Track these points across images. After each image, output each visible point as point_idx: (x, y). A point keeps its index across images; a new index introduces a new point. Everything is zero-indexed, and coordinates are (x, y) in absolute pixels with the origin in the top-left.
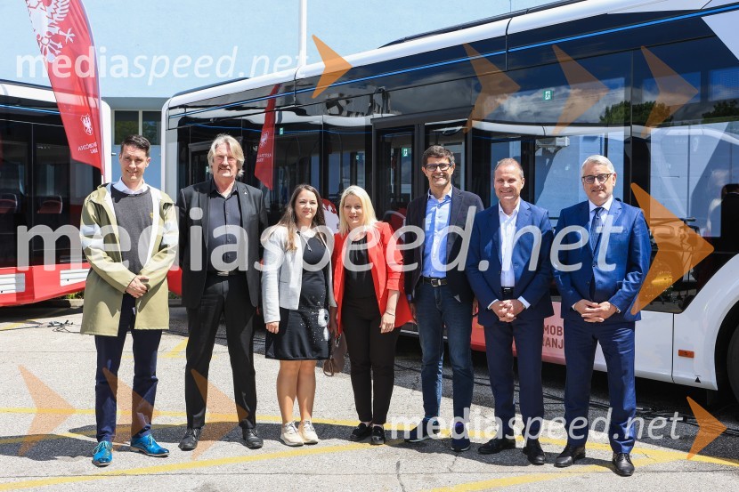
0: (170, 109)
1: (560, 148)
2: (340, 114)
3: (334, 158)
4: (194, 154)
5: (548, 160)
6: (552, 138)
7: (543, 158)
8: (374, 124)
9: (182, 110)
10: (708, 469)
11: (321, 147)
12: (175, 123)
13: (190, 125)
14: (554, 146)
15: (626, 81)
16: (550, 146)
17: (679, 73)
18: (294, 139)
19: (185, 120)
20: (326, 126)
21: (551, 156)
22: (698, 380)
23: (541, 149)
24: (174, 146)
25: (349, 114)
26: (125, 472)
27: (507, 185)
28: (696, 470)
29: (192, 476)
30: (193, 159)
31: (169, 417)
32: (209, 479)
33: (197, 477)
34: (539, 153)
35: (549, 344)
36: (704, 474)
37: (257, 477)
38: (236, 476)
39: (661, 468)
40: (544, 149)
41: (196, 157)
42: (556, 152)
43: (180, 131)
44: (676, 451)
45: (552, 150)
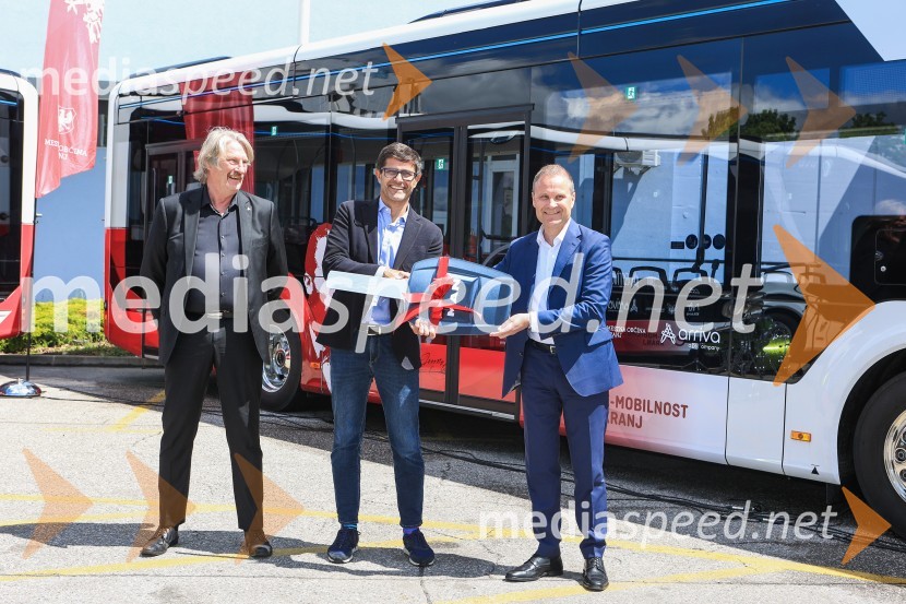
0: (121, 96)
1: (647, 168)
2: (351, 112)
3: (345, 171)
4: (153, 158)
5: (630, 185)
6: (638, 154)
7: (624, 182)
8: (400, 125)
9: (137, 99)
10: (823, 581)
11: (327, 155)
12: (126, 116)
13: (148, 119)
14: (640, 165)
15: (733, 76)
16: (634, 166)
17: (806, 69)
18: (289, 142)
19: (139, 113)
20: (335, 127)
21: (635, 179)
22: (815, 472)
23: (622, 170)
24: (125, 147)
25: (363, 112)
26: (58, 571)
27: (553, 203)
28: (807, 583)
29: (148, 578)
30: (151, 166)
31: (116, 505)
32: (171, 582)
33: (155, 580)
34: (619, 175)
35: (624, 422)
36: (817, 587)
37: (236, 580)
38: (207, 579)
39: (763, 579)
40: (626, 170)
41: (155, 163)
42: (641, 173)
43: (133, 127)
44: (783, 561)
45: (636, 170)
